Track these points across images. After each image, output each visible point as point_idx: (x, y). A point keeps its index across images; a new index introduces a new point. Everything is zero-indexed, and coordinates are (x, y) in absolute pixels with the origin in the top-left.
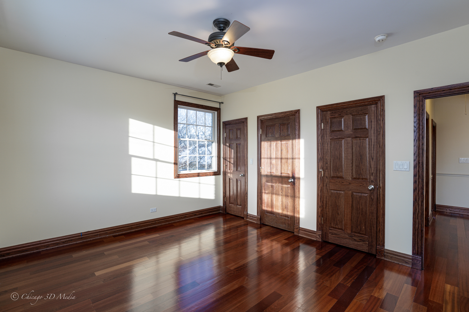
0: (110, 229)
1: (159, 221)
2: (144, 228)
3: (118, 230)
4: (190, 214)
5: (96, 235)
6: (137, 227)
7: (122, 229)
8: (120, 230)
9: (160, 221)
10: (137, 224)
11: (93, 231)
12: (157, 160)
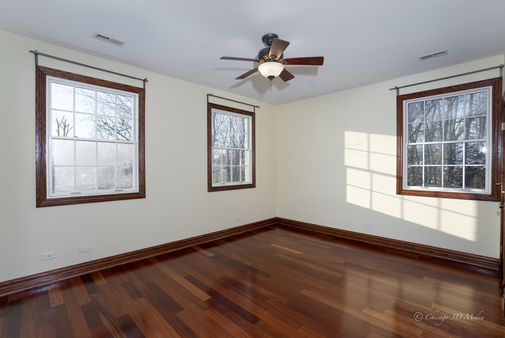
0: (329, 228)
1: (374, 239)
2: (358, 240)
3: (334, 232)
4: (421, 247)
5: (319, 229)
6: (350, 236)
7: (338, 232)
8: (336, 233)
9: (376, 240)
10: (351, 234)
11: (318, 225)
12: (372, 172)
